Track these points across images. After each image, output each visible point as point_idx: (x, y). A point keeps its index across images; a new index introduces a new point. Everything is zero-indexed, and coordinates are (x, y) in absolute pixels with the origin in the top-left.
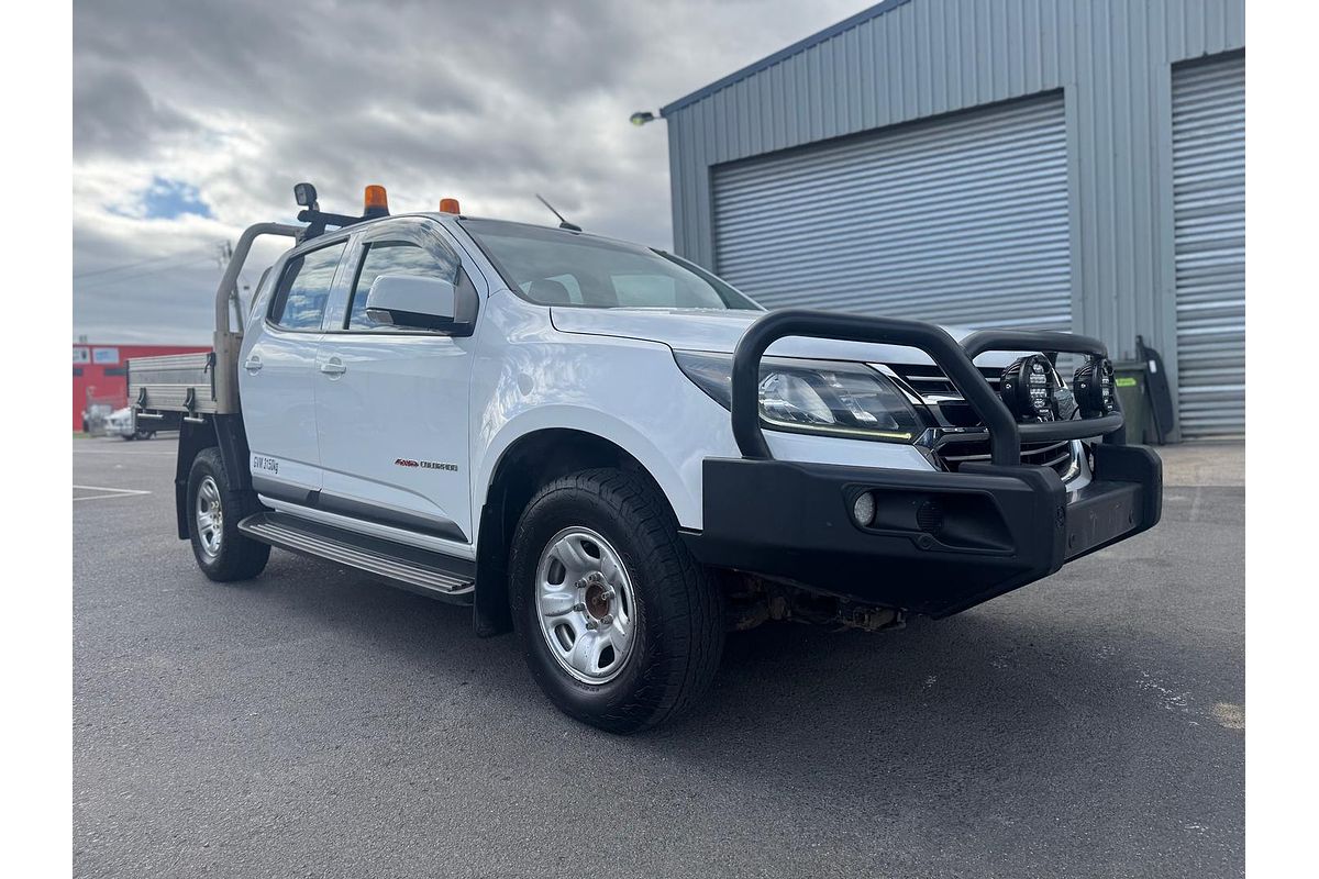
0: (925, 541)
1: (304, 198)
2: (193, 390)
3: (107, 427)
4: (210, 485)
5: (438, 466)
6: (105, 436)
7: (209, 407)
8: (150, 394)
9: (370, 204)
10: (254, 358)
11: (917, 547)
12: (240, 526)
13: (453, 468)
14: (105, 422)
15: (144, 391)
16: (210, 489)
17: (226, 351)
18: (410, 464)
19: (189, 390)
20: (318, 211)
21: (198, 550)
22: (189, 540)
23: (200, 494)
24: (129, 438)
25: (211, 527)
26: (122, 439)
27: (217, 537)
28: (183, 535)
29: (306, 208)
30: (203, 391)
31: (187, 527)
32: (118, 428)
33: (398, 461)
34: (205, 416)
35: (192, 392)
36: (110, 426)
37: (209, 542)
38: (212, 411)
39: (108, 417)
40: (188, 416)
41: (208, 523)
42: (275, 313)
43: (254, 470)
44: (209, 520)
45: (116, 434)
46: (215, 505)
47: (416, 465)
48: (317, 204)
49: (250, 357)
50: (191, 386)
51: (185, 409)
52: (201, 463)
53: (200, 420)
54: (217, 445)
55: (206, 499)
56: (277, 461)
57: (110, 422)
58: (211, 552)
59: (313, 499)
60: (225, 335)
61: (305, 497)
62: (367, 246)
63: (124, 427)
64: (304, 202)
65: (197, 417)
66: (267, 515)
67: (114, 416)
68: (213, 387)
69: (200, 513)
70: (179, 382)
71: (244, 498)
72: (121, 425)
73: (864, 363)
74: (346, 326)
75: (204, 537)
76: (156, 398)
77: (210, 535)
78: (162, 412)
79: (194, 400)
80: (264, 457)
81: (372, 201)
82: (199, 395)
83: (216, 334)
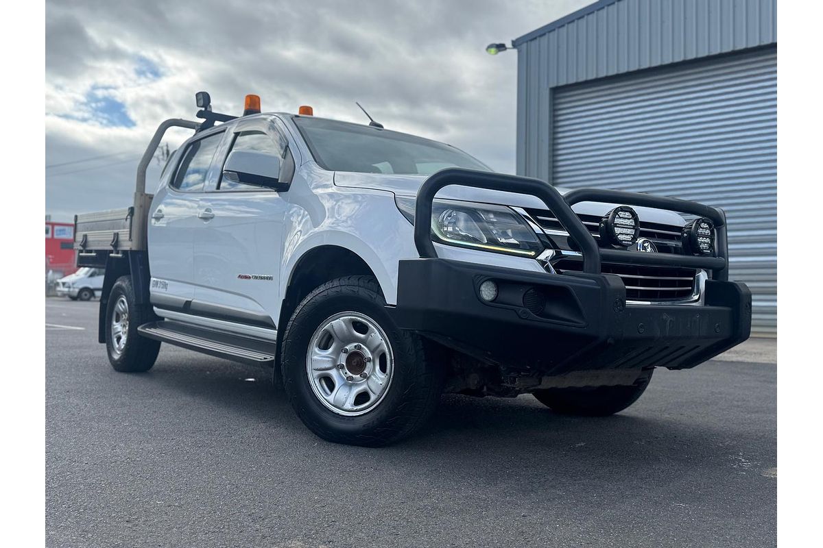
0: (525, 313)
1: (201, 102)
2: (118, 234)
3: (58, 289)
4: (123, 302)
5: (262, 278)
6: (57, 296)
7: (127, 245)
8: (90, 239)
9: (248, 107)
10: (160, 211)
11: (520, 317)
12: (139, 329)
13: (270, 278)
14: (57, 284)
15: (85, 236)
16: (122, 306)
17: (141, 206)
18: (246, 277)
19: (115, 234)
20: (211, 111)
21: (110, 349)
22: (105, 344)
23: (116, 309)
24: (74, 298)
25: (121, 333)
26: (68, 299)
27: (124, 339)
28: (102, 340)
29: (203, 109)
30: (124, 235)
31: (105, 335)
32: (66, 290)
33: (239, 276)
34: (125, 252)
35: (117, 235)
36: (61, 288)
37: (118, 343)
38: (127, 248)
39: (60, 281)
40: (112, 253)
41: (119, 330)
42: (176, 181)
43: (151, 289)
44: (120, 328)
45: (64, 295)
46: (125, 317)
47: (250, 278)
48: (210, 107)
49: (157, 210)
50: (116, 231)
51: (111, 248)
52: (119, 287)
53: (120, 255)
54: (130, 274)
55: (119, 312)
56: (167, 281)
57: (61, 285)
58: (119, 350)
59: (187, 307)
60: (142, 195)
61: (182, 306)
62: (237, 134)
63: (71, 290)
64: (201, 104)
65: (118, 253)
66: (158, 322)
67: (64, 280)
68: (131, 231)
69: (114, 323)
70: (109, 229)
71: (144, 310)
72: (69, 287)
73: (508, 206)
74: (218, 187)
75: (115, 340)
76: (93, 241)
77: (119, 338)
78: (96, 251)
79: (117, 241)
80: (159, 280)
81: (250, 106)
82: (121, 238)
83: (136, 194)
